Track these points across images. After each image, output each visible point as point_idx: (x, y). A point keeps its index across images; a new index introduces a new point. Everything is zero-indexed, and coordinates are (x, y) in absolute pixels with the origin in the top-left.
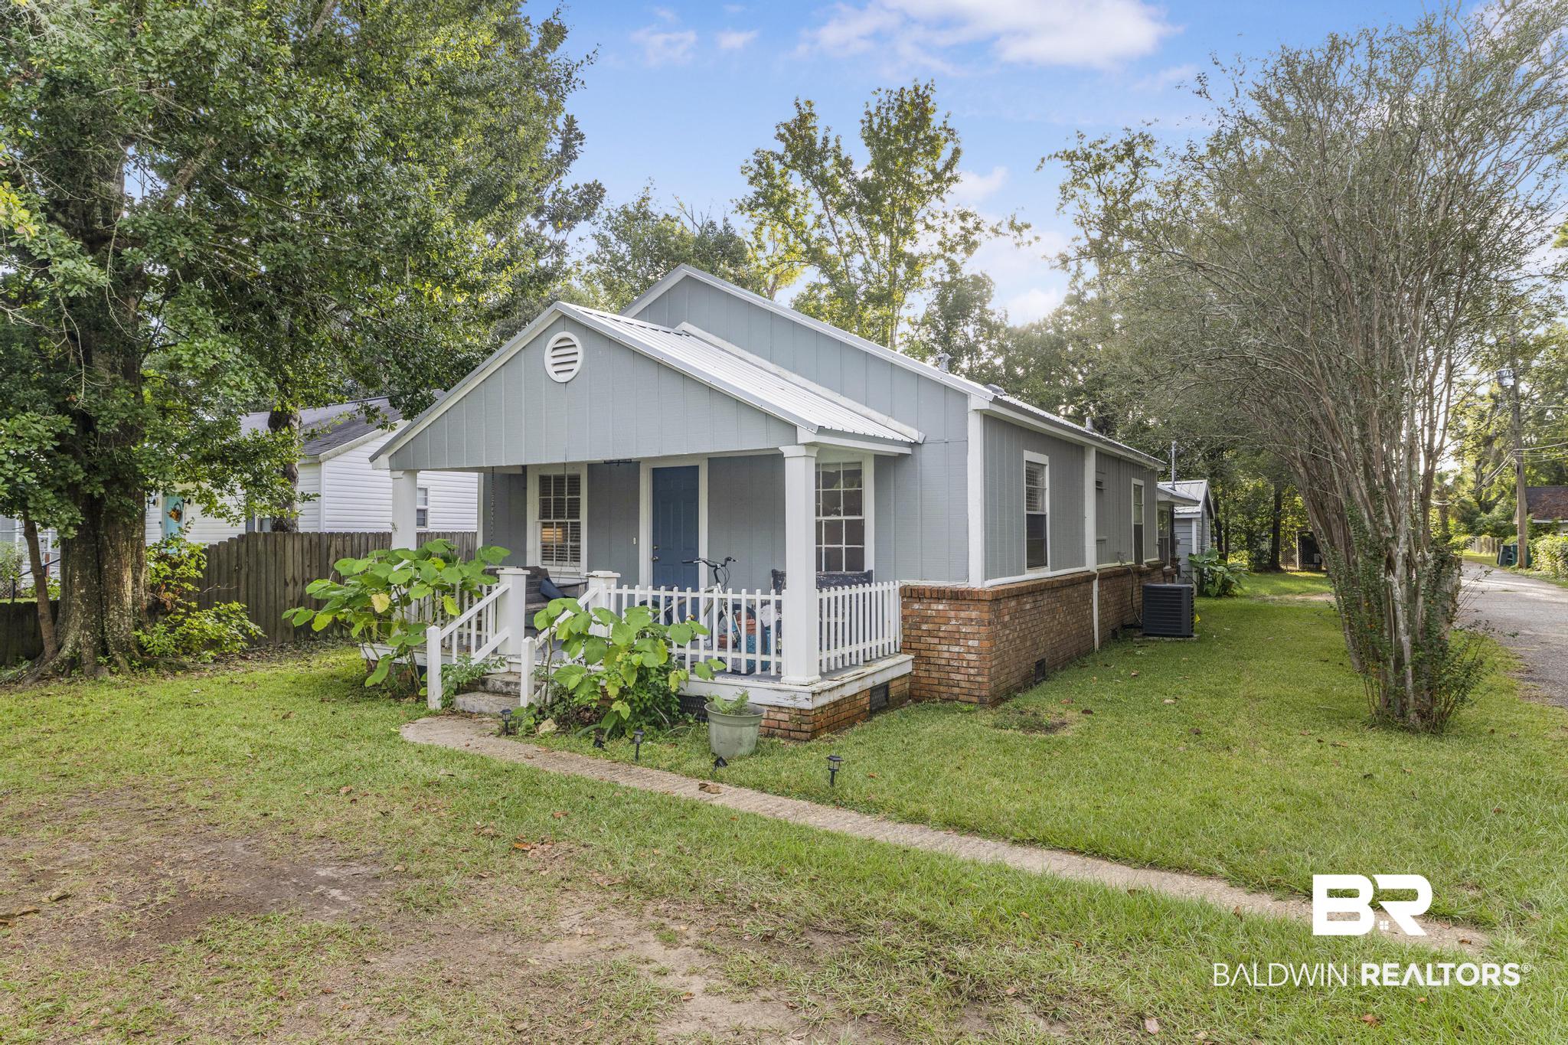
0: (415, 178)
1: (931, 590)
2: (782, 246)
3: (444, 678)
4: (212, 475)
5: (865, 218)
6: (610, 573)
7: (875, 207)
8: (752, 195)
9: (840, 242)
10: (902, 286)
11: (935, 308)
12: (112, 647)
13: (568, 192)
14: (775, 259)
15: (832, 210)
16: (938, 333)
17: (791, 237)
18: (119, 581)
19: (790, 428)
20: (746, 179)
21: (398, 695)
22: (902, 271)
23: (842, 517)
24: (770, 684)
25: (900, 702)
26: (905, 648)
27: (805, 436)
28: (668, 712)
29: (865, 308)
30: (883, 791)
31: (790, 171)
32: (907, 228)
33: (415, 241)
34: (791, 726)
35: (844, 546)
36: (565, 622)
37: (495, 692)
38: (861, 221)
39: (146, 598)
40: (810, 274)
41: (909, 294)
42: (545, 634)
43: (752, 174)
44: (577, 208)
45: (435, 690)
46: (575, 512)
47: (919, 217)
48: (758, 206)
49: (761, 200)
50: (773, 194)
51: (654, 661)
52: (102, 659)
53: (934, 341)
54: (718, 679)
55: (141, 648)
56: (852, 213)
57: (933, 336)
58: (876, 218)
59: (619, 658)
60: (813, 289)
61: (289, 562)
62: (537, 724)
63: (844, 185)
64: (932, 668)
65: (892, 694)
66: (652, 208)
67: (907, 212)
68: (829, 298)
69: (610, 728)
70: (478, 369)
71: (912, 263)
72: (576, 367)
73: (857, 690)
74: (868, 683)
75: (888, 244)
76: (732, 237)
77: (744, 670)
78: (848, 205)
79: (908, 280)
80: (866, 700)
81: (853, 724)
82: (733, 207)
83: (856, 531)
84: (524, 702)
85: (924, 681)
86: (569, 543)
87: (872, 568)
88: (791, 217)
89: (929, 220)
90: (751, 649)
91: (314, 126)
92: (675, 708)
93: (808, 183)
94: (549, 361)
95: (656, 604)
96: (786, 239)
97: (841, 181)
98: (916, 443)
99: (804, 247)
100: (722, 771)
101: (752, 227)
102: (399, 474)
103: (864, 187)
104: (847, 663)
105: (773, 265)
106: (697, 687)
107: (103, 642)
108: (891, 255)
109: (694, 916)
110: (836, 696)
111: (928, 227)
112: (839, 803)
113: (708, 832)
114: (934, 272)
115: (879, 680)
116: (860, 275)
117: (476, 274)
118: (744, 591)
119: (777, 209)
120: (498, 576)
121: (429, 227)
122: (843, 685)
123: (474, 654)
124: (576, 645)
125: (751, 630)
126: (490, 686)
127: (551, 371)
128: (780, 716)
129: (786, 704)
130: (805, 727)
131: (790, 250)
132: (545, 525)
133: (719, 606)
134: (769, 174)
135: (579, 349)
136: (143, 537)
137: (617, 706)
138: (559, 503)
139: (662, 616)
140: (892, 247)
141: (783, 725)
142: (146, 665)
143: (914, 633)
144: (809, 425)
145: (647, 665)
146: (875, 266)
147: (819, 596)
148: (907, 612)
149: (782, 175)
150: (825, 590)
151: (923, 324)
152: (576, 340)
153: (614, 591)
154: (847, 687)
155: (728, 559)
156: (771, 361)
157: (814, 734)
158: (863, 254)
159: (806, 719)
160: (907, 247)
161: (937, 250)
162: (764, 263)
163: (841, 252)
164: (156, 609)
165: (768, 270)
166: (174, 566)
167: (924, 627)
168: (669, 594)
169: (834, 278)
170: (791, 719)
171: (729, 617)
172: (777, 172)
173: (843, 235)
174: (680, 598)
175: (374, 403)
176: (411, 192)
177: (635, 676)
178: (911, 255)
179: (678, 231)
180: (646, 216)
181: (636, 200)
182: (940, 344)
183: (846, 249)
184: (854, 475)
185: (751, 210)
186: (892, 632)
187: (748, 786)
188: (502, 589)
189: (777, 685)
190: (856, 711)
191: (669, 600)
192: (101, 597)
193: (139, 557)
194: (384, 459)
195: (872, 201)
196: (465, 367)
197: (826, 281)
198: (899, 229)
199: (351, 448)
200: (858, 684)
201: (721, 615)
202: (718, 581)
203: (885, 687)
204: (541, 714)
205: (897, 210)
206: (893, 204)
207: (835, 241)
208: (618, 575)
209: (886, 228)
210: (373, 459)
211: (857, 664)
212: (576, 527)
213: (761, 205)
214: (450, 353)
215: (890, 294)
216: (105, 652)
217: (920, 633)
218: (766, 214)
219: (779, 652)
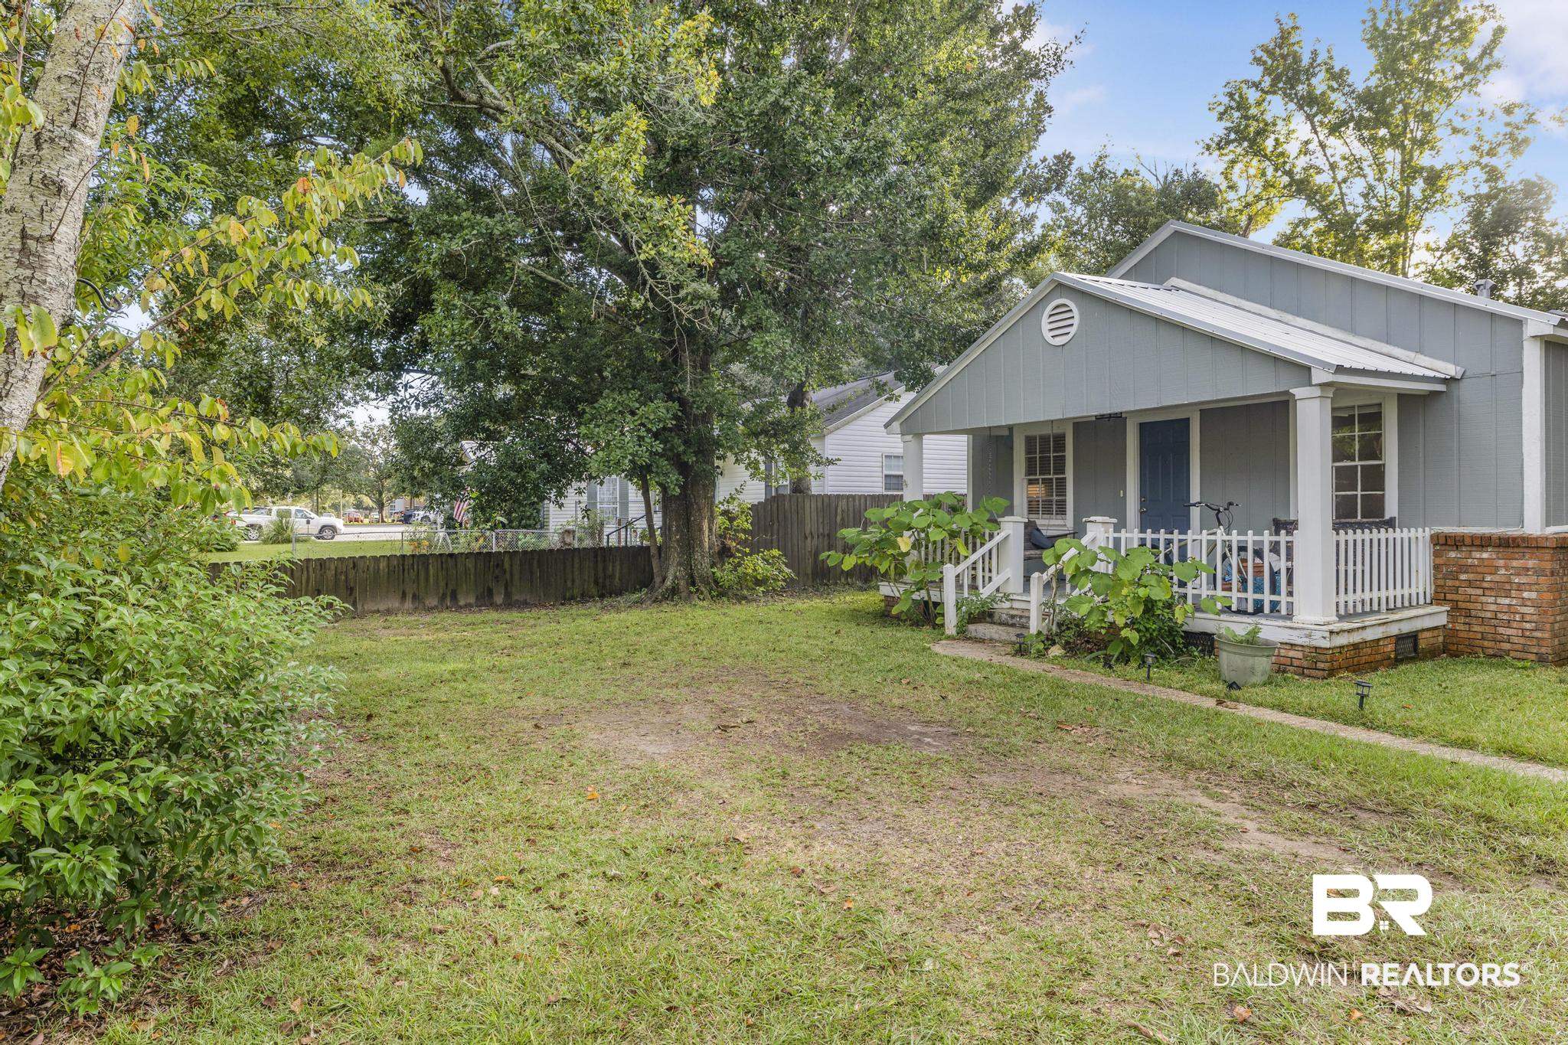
0: (931, 179)
1: (1473, 537)
2: (1259, 183)
3: (958, 608)
4: (758, 446)
5: (1366, 133)
6: (1106, 519)
7: (1381, 116)
8: (1222, 132)
9: (1333, 167)
10: (1418, 208)
11: (1467, 227)
12: (697, 580)
13: (1036, 166)
14: (1250, 199)
15: (1323, 132)
16: (1471, 256)
17: (1270, 171)
18: (701, 530)
19: (1302, 370)
20: (1215, 115)
21: (916, 624)
22: (1417, 189)
23: (1357, 463)
24: (1281, 623)
25: (1433, 654)
26: (1438, 599)
27: (1319, 376)
28: (1173, 644)
29: (1366, 239)
30: (1421, 720)
31: (1269, 97)
32: (1425, 136)
33: (931, 235)
34: (1305, 664)
35: (1359, 493)
36: (1071, 559)
37: (1001, 624)
38: (1361, 139)
39: (717, 543)
40: (1296, 209)
41: (1428, 216)
42: (1052, 570)
43: (1221, 109)
44: (1047, 180)
45: (951, 619)
46: (1060, 468)
47: (1444, 120)
48: (1228, 143)
49: (1233, 136)
50: (1247, 126)
51: (1159, 594)
52: (693, 589)
53: (1465, 267)
54: (1223, 617)
55: (716, 582)
56: (1350, 132)
57: (1462, 262)
58: (1382, 132)
59: (1125, 591)
60: (1297, 226)
61: (808, 521)
62: (1046, 649)
63: (1339, 101)
64: (1474, 621)
65: (1422, 645)
66: (1109, 165)
67: (1425, 117)
68: (1318, 233)
69: (1116, 654)
70: (979, 341)
71: (1433, 179)
72: (1073, 330)
73: (1380, 636)
74: (1394, 630)
75: (1399, 158)
76: (1201, 183)
77: (1250, 609)
78: (1344, 123)
79: (1425, 199)
80: (1390, 648)
81: (1375, 669)
82: (1200, 149)
83: (1375, 478)
84: (1033, 630)
85: (1462, 635)
86: (1055, 498)
87: (1396, 515)
88: (1270, 149)
89: (1458, 123)
90: (1258, 589)
91: (857, 150)
92: (1179, 640)
93: (1292, 106)
94: (1045, 326)
95: (1155, 546)
96: (1264, 174)
97: (1333, 96)
98: (1453, 379)
99: (1286, 179)
100: (1235, 693)
101: (1222, 166)
102: (909, 437)
103: (1367, 99)
104: (1367, 608)
105: (1248, 205)
106: (1203, 623)
107: (692, 576)
108: (1402, 171)
109: (1235, 785)
110: (1356, 638)
111: (1455, 131)
112: (1370, 726)
113: (1236, 731)
114: (1468, 184)
115: (1406, 628)
116: (1360, 201)
117: (981, 256)
118: (1250, 532)
119: (1253, 142)
120: (998, 524)
121: (944, 219)
122: (1364, 628)
123: (981, 590)
124: (1084, 578)
125: (1258, 570)
126: (996, 618)
127: (1048, 336)
128: (1291, 654)
129: (1299, 641)
130: (1321, 665)
131: (1268, 185)
132: (1031, 482)
133: (1223, 547)
134: (1242, 105)
135: (1076, 313)
136: (713, 497)
137: (1125, 633)
138: (1045, 461)
139: (1162, 557)
140: (1403, 162)
141: (1296, 663)
142: (721, 595)
143: (1449, 583)
144: (1325, 365)
145: (1153, 598)
146: (1380, 190)
147: (1335, 538)
148: (1439, 561)
149: (1259, 104)
150: (1342, 532)
151: (1448, 249)
152: (1072, 305)
153: (1112, 535)
154: (1368, 630)
155: (1230, 504)
156: (1271, 306)
157: (1332, 673)
158: (1365, 176)
159: (1322, 657)
160: (1425, 159)
161: (1469, 156)
162: (1236, 205)
163: (1334, 179)
164: (724, 553)
165: (1241, 212)
166: (731, 520)
167: (1463, 577)
168: (1169, 536)
169: (1325, 210)
170: (1305, 657)
171: (1234, 560)
172: (1252, 101)
173: (1337, 158)
174: (1180, 541)
175: (883, 378)
176: (928, 192)
177: (1142, 608)
178: (1432, 168)
179: (1138, 185)
180: (1103, 175)
181: (1093, 160)
182: (1473, 269)
183: (1341, 175)
184: (1372, 419)
185: (1220, 148)
186: (1421, 581)
187: (1266, 707)
188: (1003, 535)
189: (1288, 623)
190: (1378, 657)
191: (1169, 542)
192: (689, 544)
193: (712, 512)
194: (896, 425)
195: (1377, 113)
196: (969, 340)
197: (1316, 213)
198: (1414, 141)
199: (848, 423)
200: (1381, 629)
201: (1224, 557)
202: (1220, 524)
203: (1413, 636)
204: (1050, 640)
205: (1411, 119)
206: (1405, 112)
207: (1326, 167)
208: (1115, 520)
209: (1395, 141)
210: (886, 426)
211: (1379, 611)
212: (1062, 483)
213: (1233, 141)
214: (953, 328)
215: (1401, 218)
216: (693, 584)
217: (1457, 583)
218: (1239, 150)
219: (1290, 594)
